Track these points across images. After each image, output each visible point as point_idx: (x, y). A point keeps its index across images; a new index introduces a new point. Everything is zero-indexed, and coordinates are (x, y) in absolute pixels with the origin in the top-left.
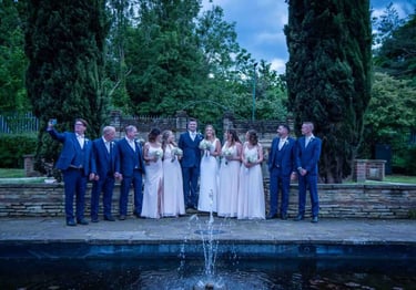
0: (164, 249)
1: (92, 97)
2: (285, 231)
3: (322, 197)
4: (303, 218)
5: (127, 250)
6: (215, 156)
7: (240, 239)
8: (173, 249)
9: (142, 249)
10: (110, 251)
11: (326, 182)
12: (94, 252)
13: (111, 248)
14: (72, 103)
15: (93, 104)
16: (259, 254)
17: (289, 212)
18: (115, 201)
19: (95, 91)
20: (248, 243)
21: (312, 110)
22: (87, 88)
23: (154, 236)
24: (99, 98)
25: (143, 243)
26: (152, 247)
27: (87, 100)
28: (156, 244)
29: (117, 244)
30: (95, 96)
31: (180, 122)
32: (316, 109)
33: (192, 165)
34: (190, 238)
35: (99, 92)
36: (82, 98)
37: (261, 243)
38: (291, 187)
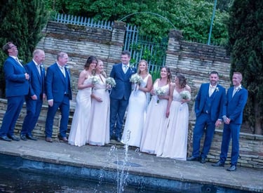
0: (85, 172)
1: (32, 15)
2: (196, 172)
3: (244, 146)
4: (222, 165)
5: (55, 168)
6: (145, 92)
7: (152, 173)
8: (93, 173)
9: (67, 169)
10: (40, 167)
11: (254, 133)
12: (26, 165)
13: (41, 164)
14: (12, 21)
15: (31, 23)
16: (167, 188)
17: (209, 156)
18: (41, 122)
19: (34, 9)
20: (158, 177)
21: (247, 59)
22: (28, 6)
23: (78, 160)
24: (38, 17)
25: (69, 164)
26: (76, 169)
27: (26, 19)
28: (79, 167)
29: (46, 162)
30: (34, 15)
31: (117, 34)
32: (251, 59)
33: (121, 98)
34: (109, 166)
35: (38, 11)
36: (22, 16)
37: (170, 179)
38: (215, 133)
